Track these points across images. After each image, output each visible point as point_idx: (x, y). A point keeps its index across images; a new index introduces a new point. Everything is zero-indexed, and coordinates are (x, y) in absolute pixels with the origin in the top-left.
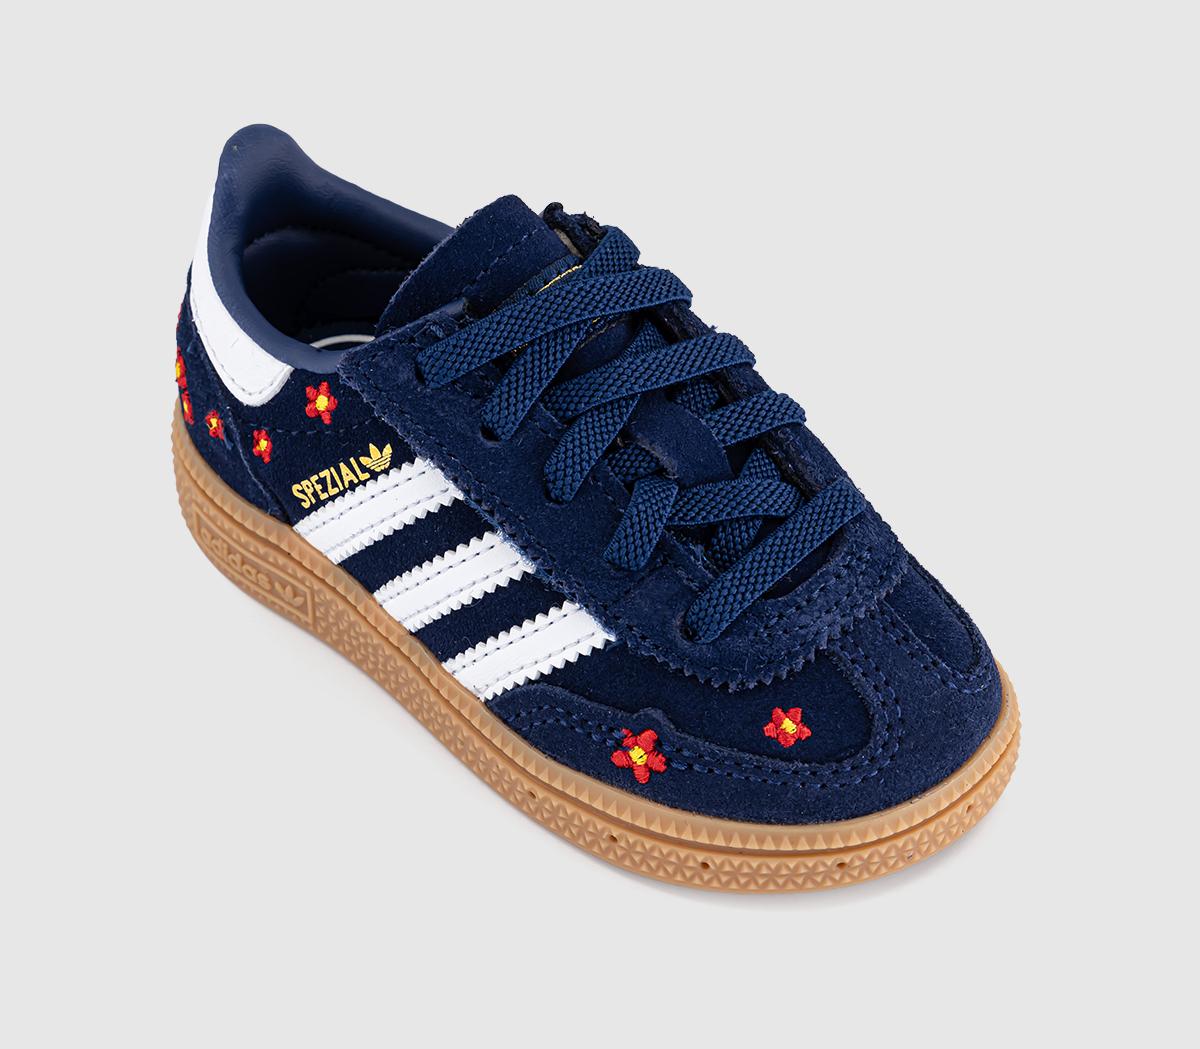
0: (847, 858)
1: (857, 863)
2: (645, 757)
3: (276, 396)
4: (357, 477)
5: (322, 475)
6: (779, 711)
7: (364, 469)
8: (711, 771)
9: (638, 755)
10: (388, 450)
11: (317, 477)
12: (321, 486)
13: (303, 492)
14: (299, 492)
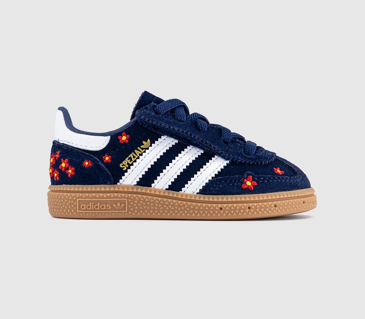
0: (305, 199)
1: (307, 201)
3: (108, 144)
4: (141, 152)
5: (129, 157)
6: (275, 168)
7: (142, 149)
10: (149, 141)
11: (128, 158)
12: (130, 160)
13: (124, 165)
14: (122, 165)
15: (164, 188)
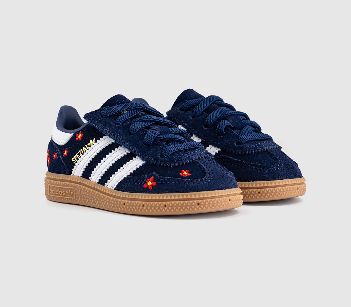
0: (200, 201)
1: (202, 203)
2: (151, 183)
3: (69, 140)
4: (87, 149)
5: (78, 152)
6: (183, 170)
7: (88, 146)
8: (167, 183)
9: (149, 183)
10: (94, 139)
11: (77, 154)
12: (78, 155)
13: (74, 159)
14: (73, 159)
15: (96, 182)
